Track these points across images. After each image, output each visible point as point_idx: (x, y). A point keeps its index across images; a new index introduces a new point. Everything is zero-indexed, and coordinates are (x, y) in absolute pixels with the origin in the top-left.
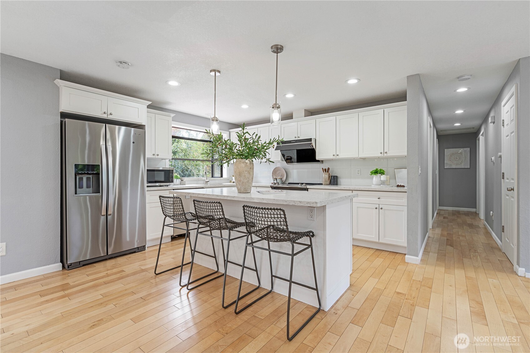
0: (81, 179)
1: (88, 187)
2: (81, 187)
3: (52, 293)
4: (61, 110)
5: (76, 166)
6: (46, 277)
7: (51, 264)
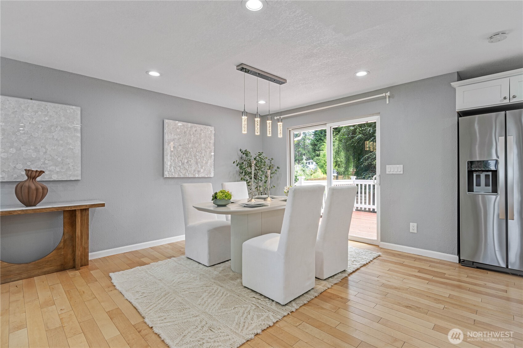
0: (478, 177)
1: (487, 185)
2: (478, 185)
3: (426, 274)
4: (457, 111)
5: (471, 163)
6: (442, 263)
7: (449, 254)
